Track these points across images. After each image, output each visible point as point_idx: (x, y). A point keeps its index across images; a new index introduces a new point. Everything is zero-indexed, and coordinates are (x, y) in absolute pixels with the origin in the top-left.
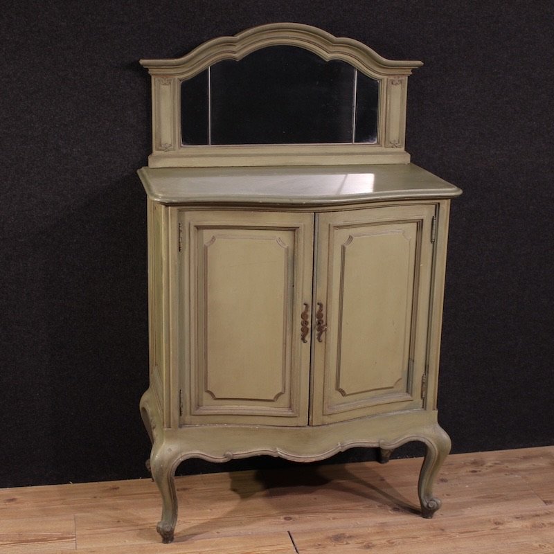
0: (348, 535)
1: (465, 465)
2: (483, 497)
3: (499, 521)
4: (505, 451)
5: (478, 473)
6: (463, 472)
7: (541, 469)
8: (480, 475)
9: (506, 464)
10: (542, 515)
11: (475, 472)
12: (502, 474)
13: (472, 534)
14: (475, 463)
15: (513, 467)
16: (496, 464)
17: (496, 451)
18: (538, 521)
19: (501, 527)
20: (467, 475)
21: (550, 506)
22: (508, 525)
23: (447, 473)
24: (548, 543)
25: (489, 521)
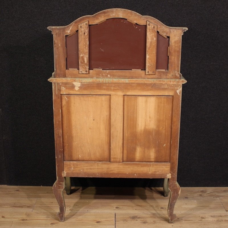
0: (138, 217)
1: (198, 192)
2: (201, 206)
3: (203, 217)
4: (217, 187)
5: (202, 196)
6: (196, 195)
8: (202, 197)
9: (215, 193)
10: (223, 216)
11: (201, 195)
12: (212, 197)
13: (190, 222)
14: (202, 191)
15: (218, 194)
16: (211, 192)
17: (213, 187)
18: (220, 218)
19: (203, 220)
20: (197, 196)
22: (207, 219)
23: (189, 195)
25: (199, 217)
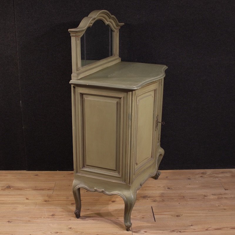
0: (148, 196)
1: (199, 174)
2: (202, 186)
3: (206, 195)
4: (215, 169)
5: (203, 177)
6: (197, 176)
7: (227, 177)
8: (204, 178)
9: (214, 175)
10: (223, 194)
11: (202, 176)
12: (212, 178)
13: (194, 199)
14: (203, 173)
15: (217, 176)
16: (211, 174)
17: (212, 169)
18: (220, 196)
19: (206, 197)
20: (199, 178)
21: (226, 191)
22: (209, 197)
23: (191, 176)
24: (222, 205)
25: (202, 195)
